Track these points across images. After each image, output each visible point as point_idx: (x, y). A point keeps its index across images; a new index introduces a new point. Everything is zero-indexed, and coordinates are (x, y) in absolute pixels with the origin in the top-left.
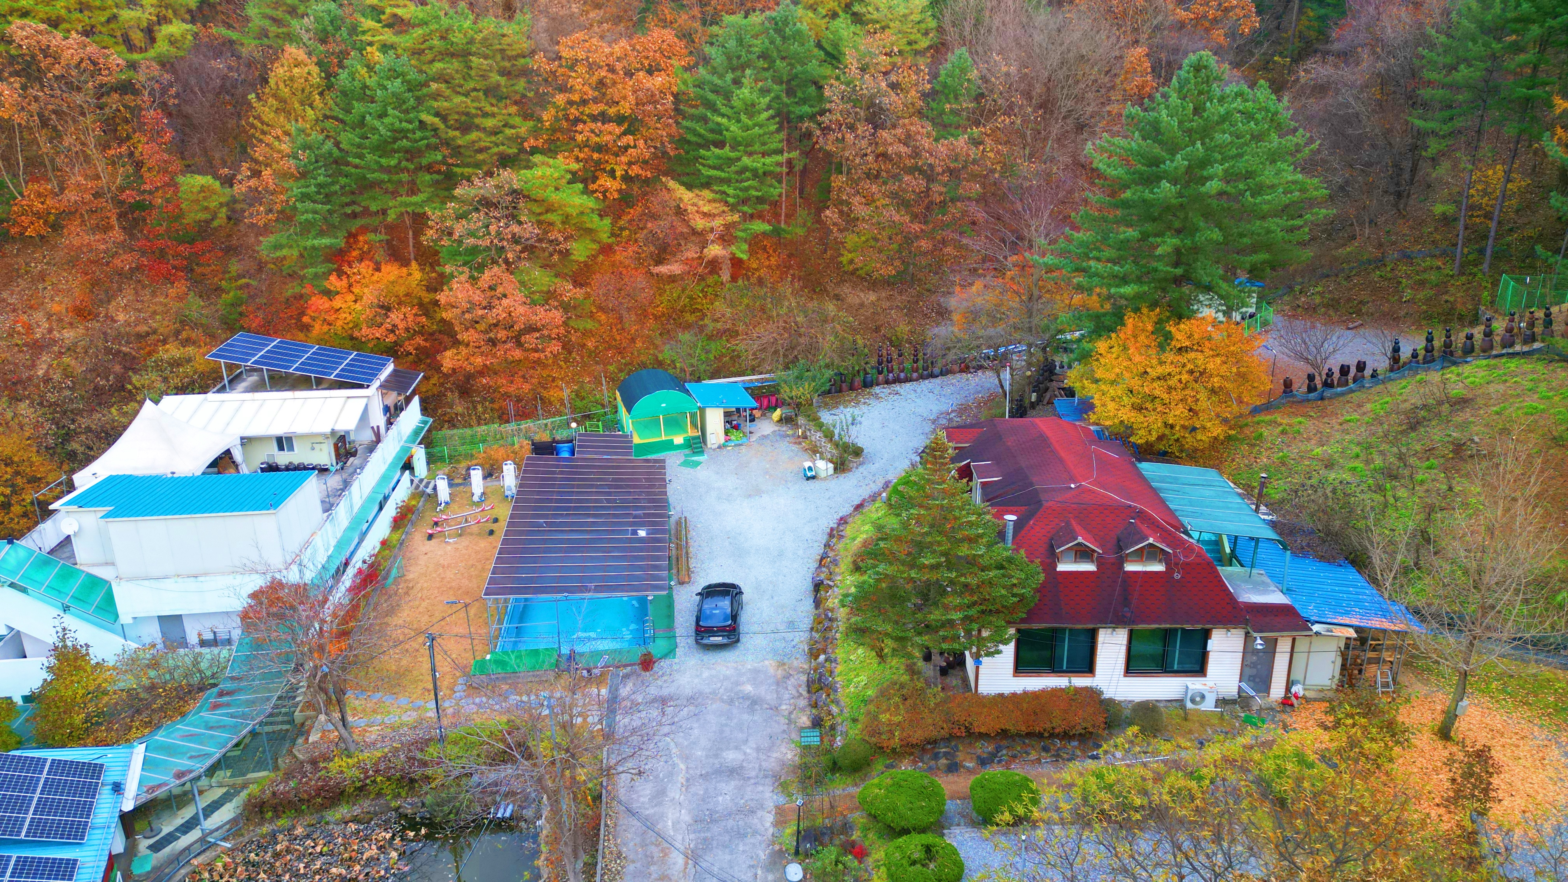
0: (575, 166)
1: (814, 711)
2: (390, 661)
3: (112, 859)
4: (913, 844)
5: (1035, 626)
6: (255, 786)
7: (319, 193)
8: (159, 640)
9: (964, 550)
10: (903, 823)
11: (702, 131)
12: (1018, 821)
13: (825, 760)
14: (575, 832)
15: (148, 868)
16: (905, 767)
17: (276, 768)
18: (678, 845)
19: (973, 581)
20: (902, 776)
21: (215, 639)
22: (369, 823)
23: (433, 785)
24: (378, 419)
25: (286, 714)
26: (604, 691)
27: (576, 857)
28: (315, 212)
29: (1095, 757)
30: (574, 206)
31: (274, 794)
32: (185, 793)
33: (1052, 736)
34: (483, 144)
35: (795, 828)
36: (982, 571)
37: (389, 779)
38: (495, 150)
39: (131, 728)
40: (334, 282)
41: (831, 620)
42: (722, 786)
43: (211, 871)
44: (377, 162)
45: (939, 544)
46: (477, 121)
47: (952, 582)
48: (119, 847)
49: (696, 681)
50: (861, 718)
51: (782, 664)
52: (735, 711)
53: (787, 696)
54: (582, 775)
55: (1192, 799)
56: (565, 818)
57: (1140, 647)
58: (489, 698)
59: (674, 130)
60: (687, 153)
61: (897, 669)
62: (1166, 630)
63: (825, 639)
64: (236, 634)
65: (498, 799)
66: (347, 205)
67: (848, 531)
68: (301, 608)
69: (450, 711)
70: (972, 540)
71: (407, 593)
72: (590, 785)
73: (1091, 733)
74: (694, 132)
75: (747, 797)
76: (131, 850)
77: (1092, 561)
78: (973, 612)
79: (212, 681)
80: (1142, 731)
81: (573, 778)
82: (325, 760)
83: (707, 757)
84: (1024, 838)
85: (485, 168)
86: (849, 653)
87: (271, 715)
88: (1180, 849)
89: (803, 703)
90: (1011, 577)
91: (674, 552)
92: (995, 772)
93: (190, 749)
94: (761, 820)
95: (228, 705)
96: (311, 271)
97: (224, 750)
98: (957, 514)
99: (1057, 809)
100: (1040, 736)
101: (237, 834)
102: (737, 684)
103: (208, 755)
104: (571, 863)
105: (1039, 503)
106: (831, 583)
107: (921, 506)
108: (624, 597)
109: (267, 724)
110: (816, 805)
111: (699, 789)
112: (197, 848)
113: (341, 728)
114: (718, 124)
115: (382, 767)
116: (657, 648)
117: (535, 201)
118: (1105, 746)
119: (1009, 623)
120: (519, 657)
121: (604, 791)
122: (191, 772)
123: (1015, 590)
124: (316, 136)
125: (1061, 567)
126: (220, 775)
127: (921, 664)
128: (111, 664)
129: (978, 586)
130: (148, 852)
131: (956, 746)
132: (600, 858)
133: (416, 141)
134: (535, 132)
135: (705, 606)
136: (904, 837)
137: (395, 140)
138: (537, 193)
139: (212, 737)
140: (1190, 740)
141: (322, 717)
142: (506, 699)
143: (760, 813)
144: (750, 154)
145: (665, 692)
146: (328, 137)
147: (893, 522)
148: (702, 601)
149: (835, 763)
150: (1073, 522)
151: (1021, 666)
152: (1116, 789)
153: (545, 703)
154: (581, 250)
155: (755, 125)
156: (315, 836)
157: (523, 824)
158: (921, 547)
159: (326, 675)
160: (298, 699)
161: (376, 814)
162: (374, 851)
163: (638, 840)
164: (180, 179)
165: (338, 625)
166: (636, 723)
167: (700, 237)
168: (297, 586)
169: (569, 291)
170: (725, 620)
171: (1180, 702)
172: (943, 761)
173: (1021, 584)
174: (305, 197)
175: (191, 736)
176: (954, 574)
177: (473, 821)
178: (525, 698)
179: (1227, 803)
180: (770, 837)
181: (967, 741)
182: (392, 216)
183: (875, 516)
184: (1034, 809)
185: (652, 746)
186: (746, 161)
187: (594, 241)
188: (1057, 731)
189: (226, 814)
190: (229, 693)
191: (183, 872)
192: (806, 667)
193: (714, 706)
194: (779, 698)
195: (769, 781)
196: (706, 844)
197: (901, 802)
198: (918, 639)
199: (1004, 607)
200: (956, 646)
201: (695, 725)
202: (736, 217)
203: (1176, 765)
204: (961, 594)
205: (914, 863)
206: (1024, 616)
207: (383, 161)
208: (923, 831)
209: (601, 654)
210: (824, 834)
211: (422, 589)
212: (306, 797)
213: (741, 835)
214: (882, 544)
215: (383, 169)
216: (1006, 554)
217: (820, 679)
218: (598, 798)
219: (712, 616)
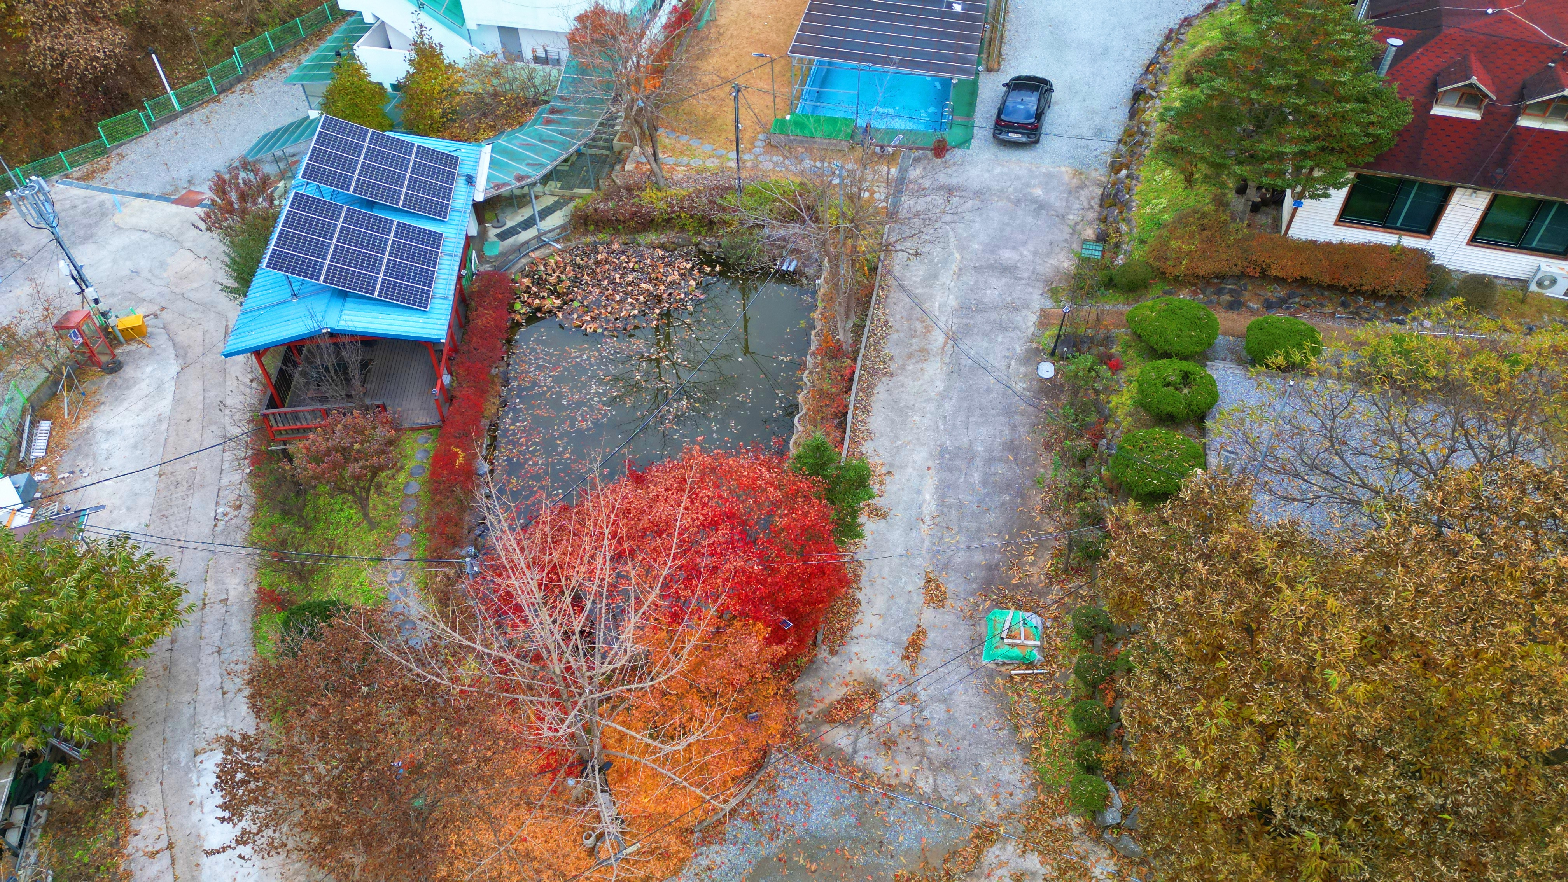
1: (1102, 226)
2: (701, 105)
3: (469, 239)
4: (1172, 368)
5: (1381, 174)
6: (580, 200)
8: (499, 50)
9: (1325, 75)
10: (1166, 347)
12: (1290, 368)
13: (1101, 275)
14: (850, 295)
15: (496, 252)
16: (1184, 295)
17: (598, 188)
18: (941, 325)
19: (1323, 111)
20: (1178, 304)
21: (547, 58)
22: (673, 251)
23: (729, 230)
25: (606, 140)
26: (893, 171)
27: (847, 316)
29: (1401, 323)
31: (596, 210)
32: (524, 196)
33: (1358, 292)
35: (1057, 332)
36: (1339, 102)
37: (692, 217)
39: (479, 129)
41: (1143, 134)
42: (993, 281)
43: (545, 265)
45: (1297, 62)
47: (1297, 110)
48: (473, 231)
49: (986, 175)
50: (1151, 241)
51: (1078, 173)
52: (1020, 212)
53: (1077, 206)
54: (862, 245)
55: (1498, 380)
56: (842, 282)
57: (1499, 216)
58: (785, 157)
61: (1204, 197)
62: (1540, 201)
63: (1132, 154)
64: (565, 55)
65: (784, 254)
67: (1190, 35)
68: (621, 38)
69: (749, 164)
70: (1338, 64)
71: (717, 39)
72: (868, 256)
73: (1404, 297)
75: (1015, 295)
76: (483, 234)
77: (1479, 108)
78: (1311, 147)
79: (544, 98)
80: (1467, 304)
81: (854, 247)
82: (638, 189)
83: (983, 251)
84: (1292, 383)
86: (1155, 172)
87: (593, 139)
88: (1462, 426)
89: (1091, 215)
90: (1370, 113)
91: (987, 35)
92: (1281, 316)
93: (529, 157)
94: (1025, 319)
95: (558, 122)
97: (555, 163)
98: (1330, 27)
99: (1338, 365)
100: (1344, 290)
101: (566, 239)
102: (1027, 185)
103: (543, 166)
104: (842, 321)
105: (1438, 28)
106: (1154, 94)
107: (1288, 14)
108: (928, 75)
109: (590, 146)
110: (1083, 314)
111: (970, 279)
112: (534, 244)
113: (652, 161)
115: (686, 204)
116: (952, 136)
118: (1416, 312)
119: (1351, 166)
120: (818, 121)
121: (880, 265)
122: (529, 177)
123: (1371, 130)
125: (1437, 111)
126: (553, 185)
127: (1231, 195)
128: (461, 66)
129: (1328, 119)
130: (496, 239)
131: (1245, 285)
132: (868, 323)
135: (1010, 100)
136: (1165, 360)
139: (546, 149)
140: (1520, 324)
141: (637, 149)
142: (801, 161)
143: (1024, 312)
145: (954, 181)
147: (1248, 31)
148: (1007, 94)
149: (1111, 280)
150: (1473, 58)
151: (1347, 216)
152: (1413, 356)
153: (837, 172)
156: (628, 254)
157: (804, 281)
158: (1273, 63)
159: (641, 109)
160: (617, 128)
161: (679, 245)
162: (676, 276)
163: (905, 314)
165: (653, 61)
166: (921, 207)
168: (619, 16)
170: (1029, 117)
171: (1524, 283)
172: (1227, 297)
173: (1381, 124)
175: (527, 146)
176: (1303, 101)
177: (761, 269)
178: (818, 164)
179: (1536, 392)
180: (1030, 335)
181: (1258, 282)
183: (1227, 21)
184: (1313, 359)
185: (932, 231)
188: (1364, 288)
189: (556, 220)
190: (560, 112)
191: (524, 261)
192: (1103, 179)
193: (1000, 204)
194: (1067, 207)
195: (1040, 285)
196: (967, 330)
197: (1171, 327)
198: (1238, 169)
199: (1349, 146)
200: (1279, 182)
201: (978, 219)
203: (1494, 346)
204: (1303, 126)
205: (1168, 385)
206: (1372, 160)
208: (1186, 358)
209: (895, 132)
210: (1083, 342)
211: (732, 37)
212: (622, 218)
213: (1003, 328)
214: (1227, 54)
216: (1375, 85)
217: (1115, 195)
218: (874, 270)
219: (1015, 111)
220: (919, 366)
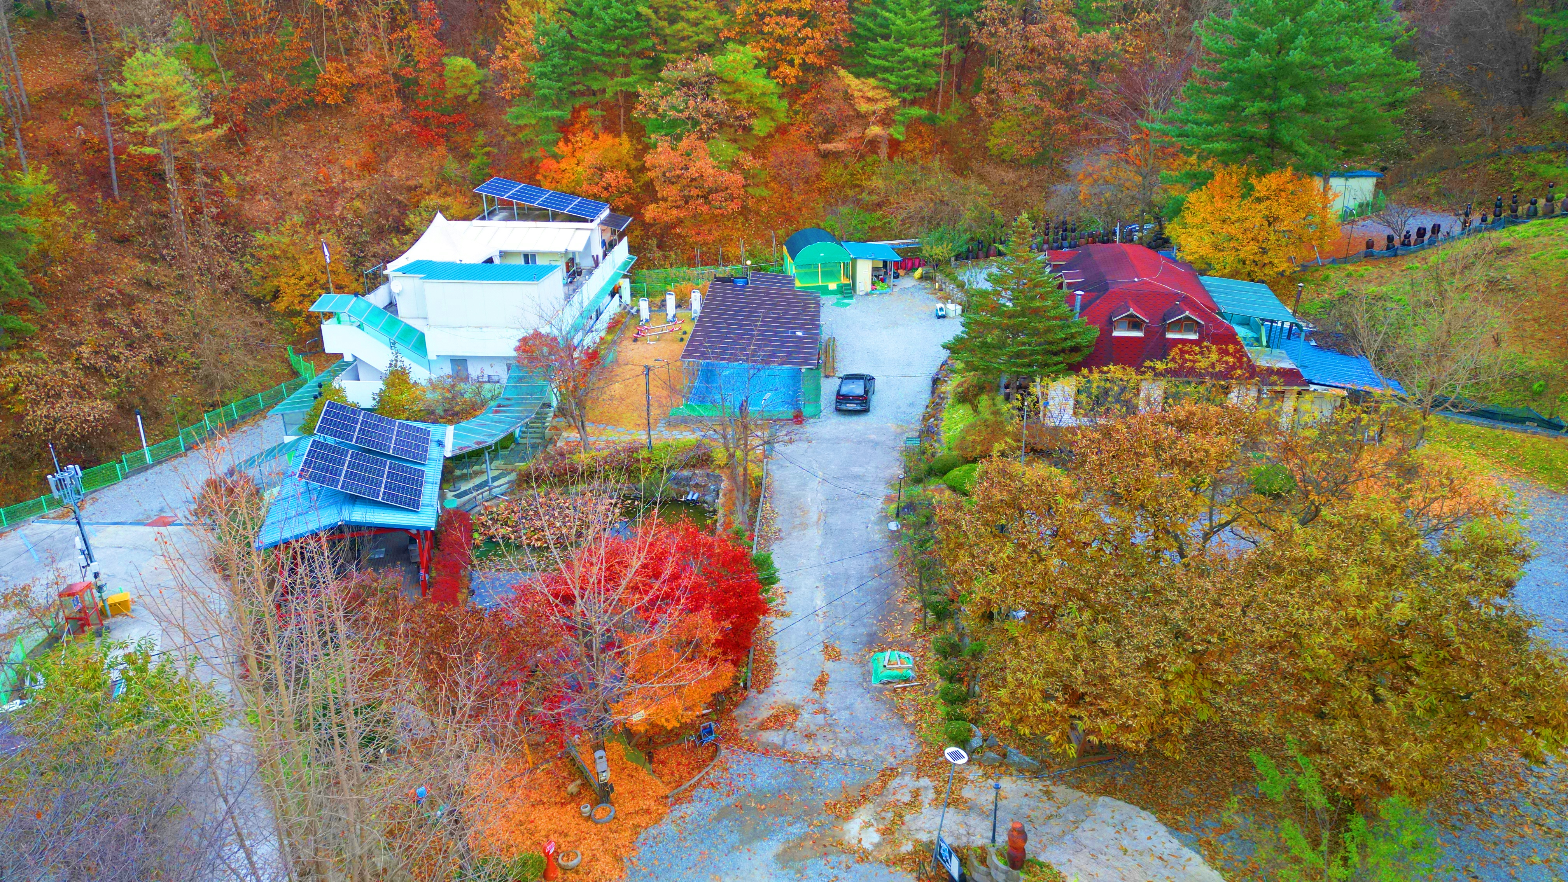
0: (760, 54)
7: (553, 72)
8: (451, 374)
11: (871, 25)
13: (924, 471)
14: (743, 501)
18: (814, 509)
22: (599, 496)
24: (598, 250)
28: (549, 88)
30: (757, 87)
34: (686, 33)
35: (897, 505)
37: (613, 468)
38: (696, 38)
39: (444, 419)
40: (562, 148)
41: (942, 399)
42: (848, 484)
44: (601, 48)
46: (682, 13)
49: (834, 431)
51: (900, 426)
52: (862, 448)
58: (682, 431)
59: (847, 24)
60: (857, 46)
63: (936, 409)
65: (689, 487)
66: (574, 84)
74: (863, 26)
75: (865, 490)
77: (1141, 329)
82: (570, 454)
83: (839, 469)
85: (687, 54)
86: (953, 413)
93: (483, 432)
94: (874, 501)
95: (505, 412)
96: (544, 137)
101: (512, 493)
102: (865, 434)
103: (497, 435)
105: (1107, 290)
106: (946, 379)
110: (914, 493)
111: (831, 485)
113: (581, 432)
114: (886, 19)
116: (807, 411)
117: (726, 82)
122: (483, 443)
124: (553, 25)
125: (1116, 333)
128: (424, 384)
130: (453, 498)
132: (759, 512)
133: (633, 29)
134: (729, 26)
135: (845, 386)
137: (616, 28)
138: (726, 76)
141: (565, 435)
143: (873, 498)
144: (912, 46)
145: (812, 435)
146: (562, 26)
148: (842, 383)
154: (761, 126)
155: (918, 20)
161: (603, 492)
163: (786, 506)
164: (445, 60)
167: (862, 118)
169: (748, 161)
170: (860, 395)
174: (543, 75)
180: (879, 509)
182: (609, 93)
186: (908, 51)
187: (773, 119)
190: (505, 405)
191: (479, 508)
192: (919, 425)
193: (846, 444)
195: (883, 483)
196: (833, 511)
202: (896, 102)
207: (606, 46)
212: (557, 474)
213: (859, 507)
215: (604, 53)
217: (928, 431)
218: (759, 483)
220: (801, 533)
